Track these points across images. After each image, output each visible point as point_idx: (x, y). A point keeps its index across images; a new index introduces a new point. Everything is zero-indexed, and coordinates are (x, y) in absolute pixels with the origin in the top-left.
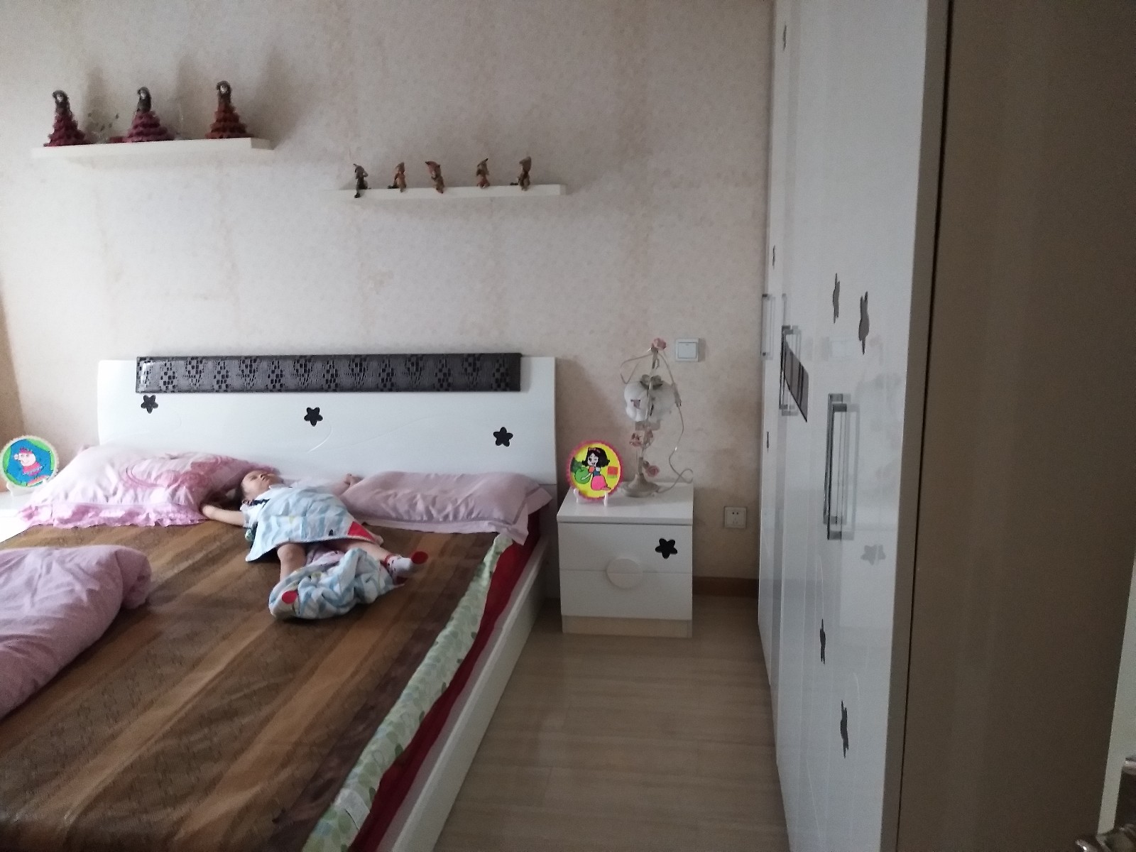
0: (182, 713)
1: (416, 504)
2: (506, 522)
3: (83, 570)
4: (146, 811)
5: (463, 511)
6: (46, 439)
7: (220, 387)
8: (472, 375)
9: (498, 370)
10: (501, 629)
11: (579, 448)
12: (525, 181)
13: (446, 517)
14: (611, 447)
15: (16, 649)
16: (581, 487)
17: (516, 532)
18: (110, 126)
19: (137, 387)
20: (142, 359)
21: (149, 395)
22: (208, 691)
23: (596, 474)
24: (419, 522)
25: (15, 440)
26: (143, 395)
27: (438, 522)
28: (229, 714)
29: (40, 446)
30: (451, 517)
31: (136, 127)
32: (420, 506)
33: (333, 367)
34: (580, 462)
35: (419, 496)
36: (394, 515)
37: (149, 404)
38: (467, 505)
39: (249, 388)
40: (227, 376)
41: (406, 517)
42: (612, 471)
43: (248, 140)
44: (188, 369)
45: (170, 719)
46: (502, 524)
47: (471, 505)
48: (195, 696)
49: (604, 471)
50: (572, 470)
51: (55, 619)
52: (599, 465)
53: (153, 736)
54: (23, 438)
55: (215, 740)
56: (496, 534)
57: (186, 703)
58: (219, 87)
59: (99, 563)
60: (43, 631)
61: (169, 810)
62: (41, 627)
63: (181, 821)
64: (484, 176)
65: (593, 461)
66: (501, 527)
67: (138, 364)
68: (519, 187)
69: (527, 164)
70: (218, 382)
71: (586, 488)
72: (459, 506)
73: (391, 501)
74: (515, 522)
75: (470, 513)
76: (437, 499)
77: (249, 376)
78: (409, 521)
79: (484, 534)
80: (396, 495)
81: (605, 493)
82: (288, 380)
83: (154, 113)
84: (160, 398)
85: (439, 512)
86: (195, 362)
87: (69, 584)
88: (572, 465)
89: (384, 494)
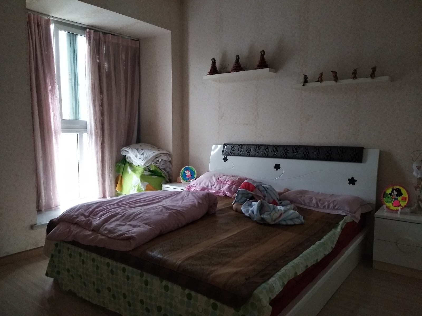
0: (220, 242)
1: (312, 200)
2: (350, 212)
3: (198, 196)
4: (203, 265)
5: (332, 205)
6: (194, 167)
7: (247, 154)
8: (341, 154)
9: (353, 153)
10: (344, 253)
11: (388, 187)
12: (373, 75)
13: (324, 207)
14: (404, 188)
15: (175, 213)
16: (388, 205)
17: (355, 217)
18: (226, 68)
19: (222, 153)
20: (225, 144)
21: (226, 156)
22: (230, 238)
23: (395, 199)
24: (313, 207)
25: (186, 167)
26: (224, 156)
27: (321, 208)
28: (235, 246)
29: (192, 169)
30: (326, 207)
31: (234, 67)
32: (314, 201)
33: (287, 149)
34: (388, 194)
35: (314, 198)
36: (303, 203)
37: (225, 159)
38: (334, 204)
39: (257, 155)
40: (250, 151)
41: (308, 205)
42: (404, 199)
43: (268, 69)
44: (238, 148)
45: (216, 243)
46: (348, 213)
47: (335, 204)
48: (225, 239)
49: (400, 198)
50: (383, 197)
51: (187, 208)
52: (397, 195)
53: (210, 246)
54: (188, 166)
55: (229, 252)
56: (345, 216)
57: (222, 240)
58: (261, 52)
59: (203, 195)
60: (183, 210)
61: (211, 267)
62: (183, 209)
63: (214, 271)
64: (355, 75)
65: (394, 194)
66: (348, 214)
67: (224, 146)
68: (370, 78)
69: (374, 69)
70: (247, 153)
71: (390, 205)
72: (330, 203)
73: (303, 198)
74: (355, 213)
75: (335, 207)
76: (321, 200)
77: (257, 151)
78: (309, 206)
79: (340, 215)
80: (305, 196)
81: (399, 208)
82: (270, 153)
83: (240, 63)
84: (229, 157)
85: (322, 204)
86: (241, 146)
87: (193, 199)
88: (384, 195)
89: (300, 195)
